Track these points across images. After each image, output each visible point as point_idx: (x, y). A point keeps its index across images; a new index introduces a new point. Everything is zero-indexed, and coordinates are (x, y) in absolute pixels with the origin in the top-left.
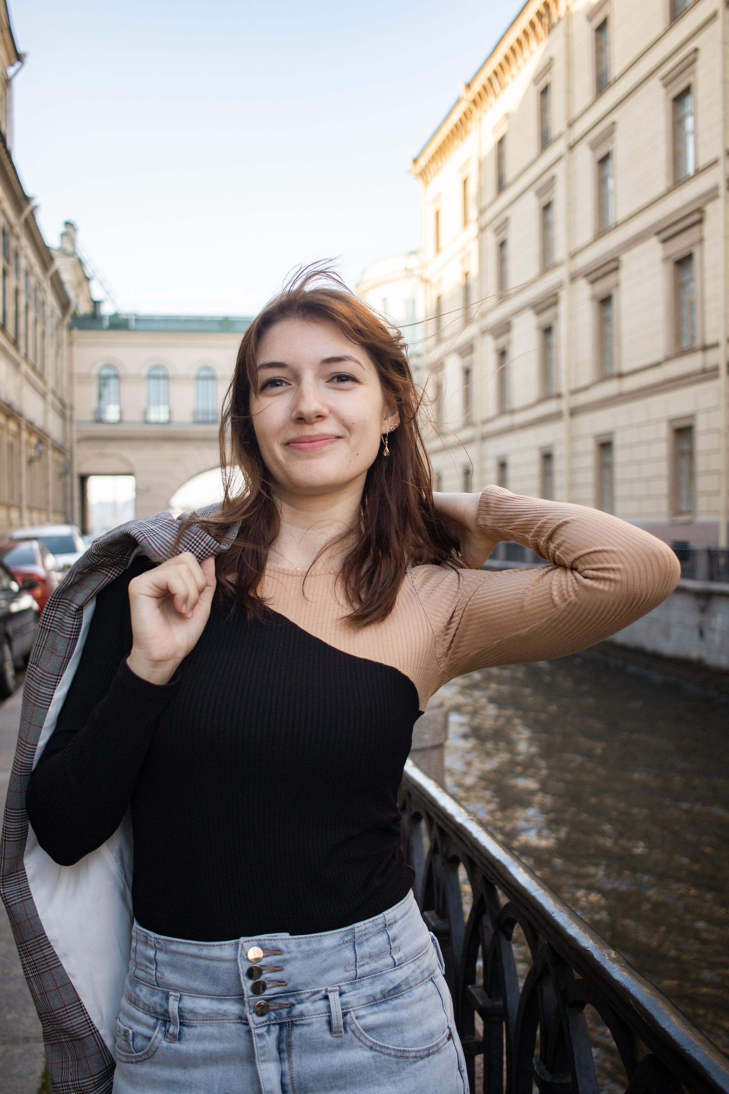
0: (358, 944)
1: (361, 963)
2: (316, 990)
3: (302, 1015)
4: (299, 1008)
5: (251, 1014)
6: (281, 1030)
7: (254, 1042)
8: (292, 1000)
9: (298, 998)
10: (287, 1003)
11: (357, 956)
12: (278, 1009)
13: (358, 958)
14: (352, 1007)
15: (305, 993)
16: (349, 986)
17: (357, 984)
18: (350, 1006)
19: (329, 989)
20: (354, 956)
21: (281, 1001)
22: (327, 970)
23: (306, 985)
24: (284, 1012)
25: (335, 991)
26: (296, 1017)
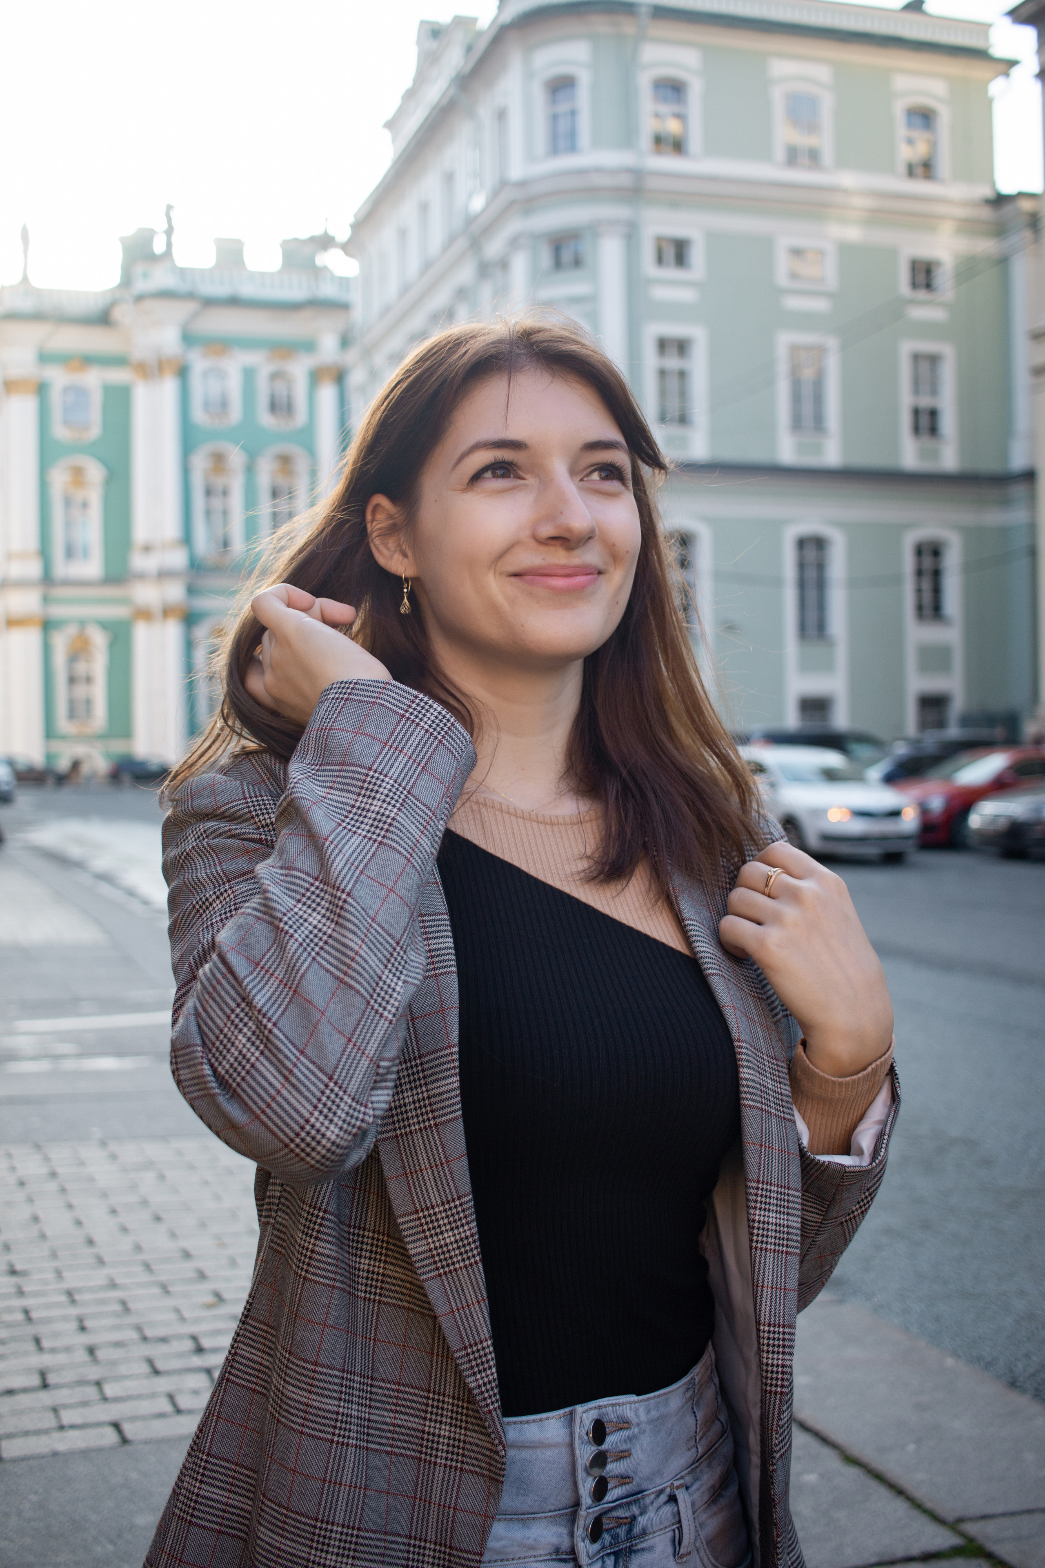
0: (696, 1403)
1: (700, 1434)
2: (660, 1487)
3: (643, 1533)
4: (642, 1522)
6: (616, 1561)
8: (634, 1509)
9: (642, 1503)
11: (698, 1422)
12: (614, 1528)
13: (698, 1425)
15: (649, 1495)
17: (697, 1470)
19: (676, 1483)
20: (694, 1422)
22: (672, 1450)
23: (651, 1479)
24: (622, 1531)
25: (682, 1485)
26: (636, 1537)
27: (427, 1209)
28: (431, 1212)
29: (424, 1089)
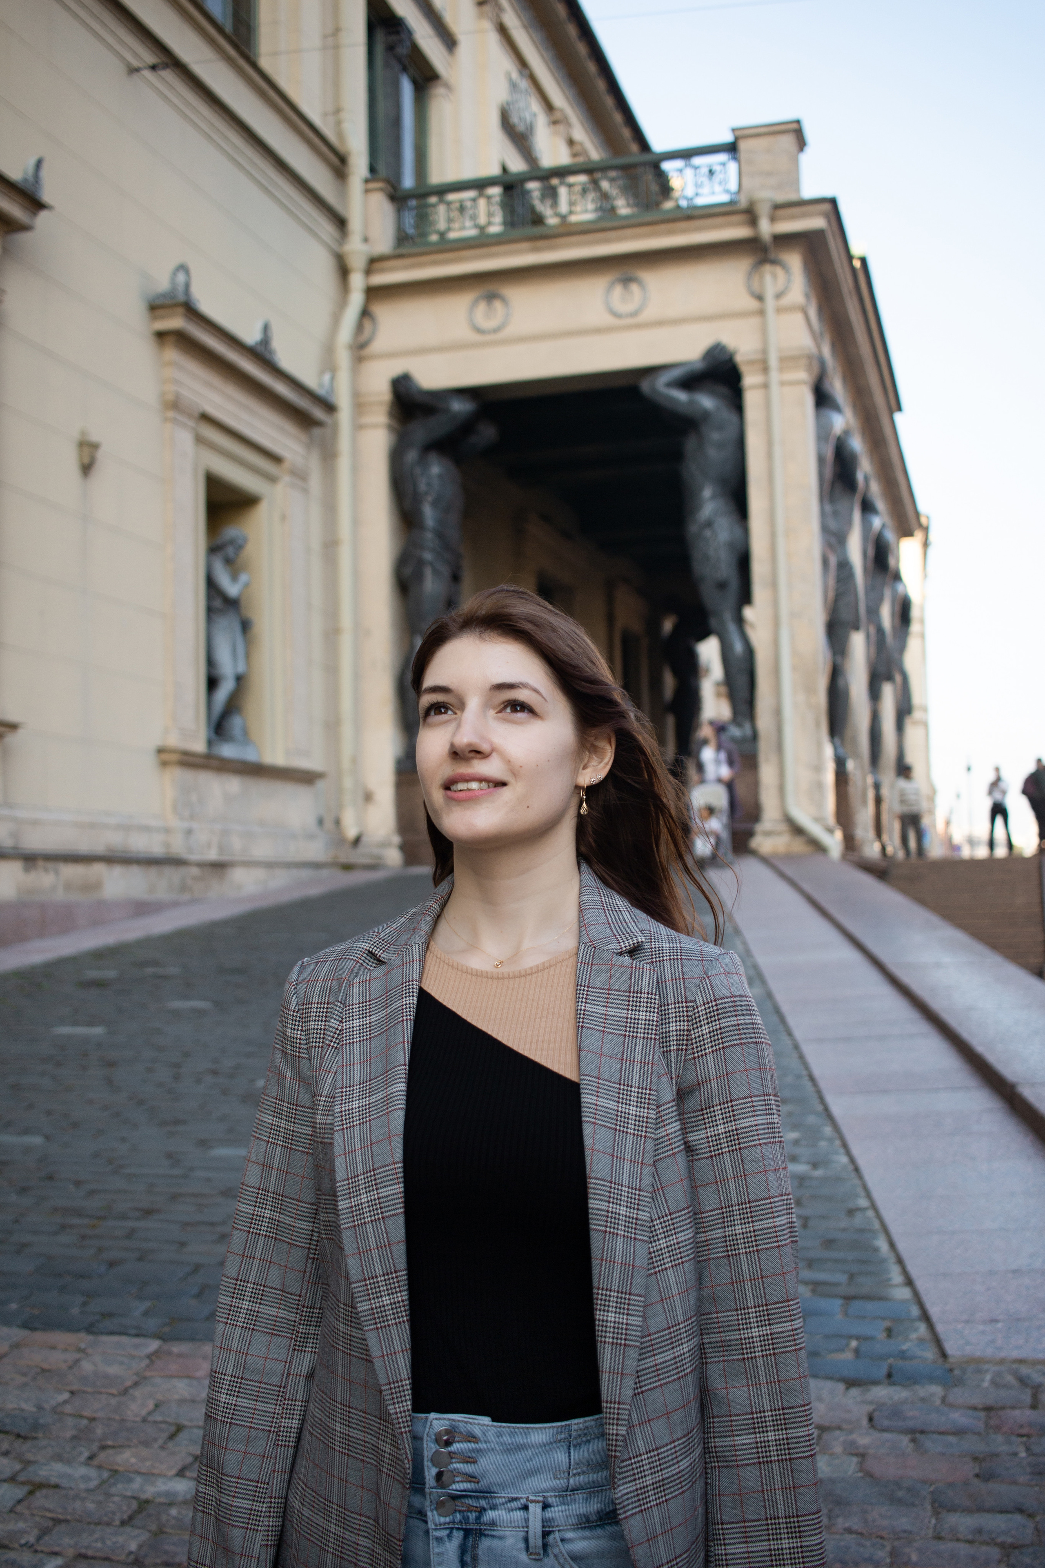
0: (575, 1446)
1: (576, 1471)
2: (515, 1496)
3: (493, 1523)
4: (491, 1515)
5: (432, 1510)
6: (466, 1537)
7: (431, 1545)
8: (483, 1503)
9: (491, 1501)
10: (476, 1505)
11: (572, 1461)
12: (465, 1511)
13: (572, 1463)
14: (557, 1526)
15: (500, 1497)
16: (557, 1499)
17: (569, 1498)
18: (554, 1524)
19: (531, 1498)
20: (567, 1460)
21: (470, 1501)
22: (531, 1473)
23: (503, 1486)
24: (472, 1516)
25: (538, 1502)
26: (485, 1524)
27: (373, 1278)
28: (375, 1280)
29: (375, 1192)
